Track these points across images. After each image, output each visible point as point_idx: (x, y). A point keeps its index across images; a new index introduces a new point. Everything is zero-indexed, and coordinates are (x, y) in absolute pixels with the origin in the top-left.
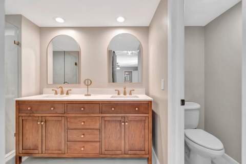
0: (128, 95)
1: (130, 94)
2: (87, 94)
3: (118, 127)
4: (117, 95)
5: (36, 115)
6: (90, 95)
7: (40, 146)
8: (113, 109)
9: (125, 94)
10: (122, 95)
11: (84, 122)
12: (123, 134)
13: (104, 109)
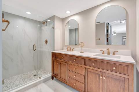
0: (111, 55)
1: (114, 54)
2: (81, 51)
3: (98, 79)
4: (102, 54)
5: (57, 60)
6: (83, 52)
7: (58, 75)
8: (93, 64)
9: (109, 53)
10: (106, 54)
11: (76, 68)
12: (101, 86)
13: (87, 63)
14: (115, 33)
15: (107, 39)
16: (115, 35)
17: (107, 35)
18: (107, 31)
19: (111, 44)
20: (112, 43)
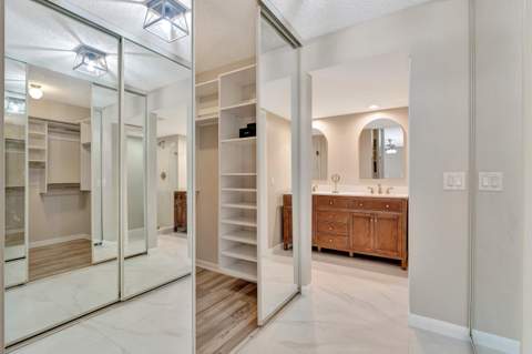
1: (388, 192)
3: (367, 224)
14: (392, 147)
15: (375, 164)
16: (394, 151)
17: (375, 154)
18: (375, 141)
19: (383, 177)
20: (386, 176)
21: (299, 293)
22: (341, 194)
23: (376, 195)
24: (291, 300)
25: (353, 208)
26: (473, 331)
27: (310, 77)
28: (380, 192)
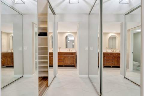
3: (68, 58)
16: (69, 41)
21: (55, 77)
22: (61, 51)
23: (69, 51)
24: (54, 79)
25: (65, 55)
26: (89, 75)
27: (57, 23)
28: (70, 51)
